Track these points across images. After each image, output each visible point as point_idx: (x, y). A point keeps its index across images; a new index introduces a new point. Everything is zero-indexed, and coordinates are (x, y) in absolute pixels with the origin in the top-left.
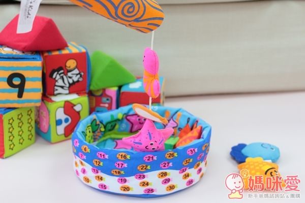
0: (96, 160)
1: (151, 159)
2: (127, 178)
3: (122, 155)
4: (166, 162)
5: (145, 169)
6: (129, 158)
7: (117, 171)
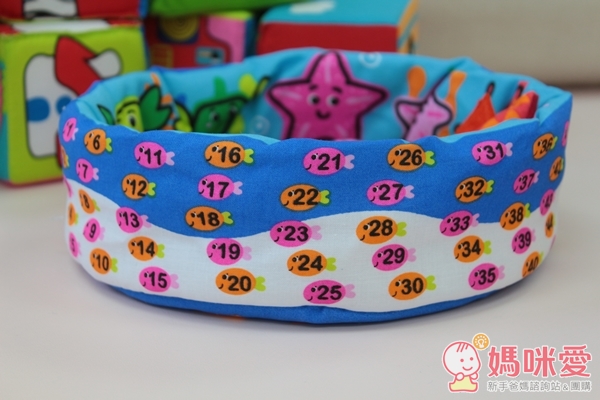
0: (131, 178)
1: (331, 164)
2: (243, 241)
3: (223, 150)
4: (390, 183)
5: (310, 202)
6: (249, 160)
7: (206, 211)
